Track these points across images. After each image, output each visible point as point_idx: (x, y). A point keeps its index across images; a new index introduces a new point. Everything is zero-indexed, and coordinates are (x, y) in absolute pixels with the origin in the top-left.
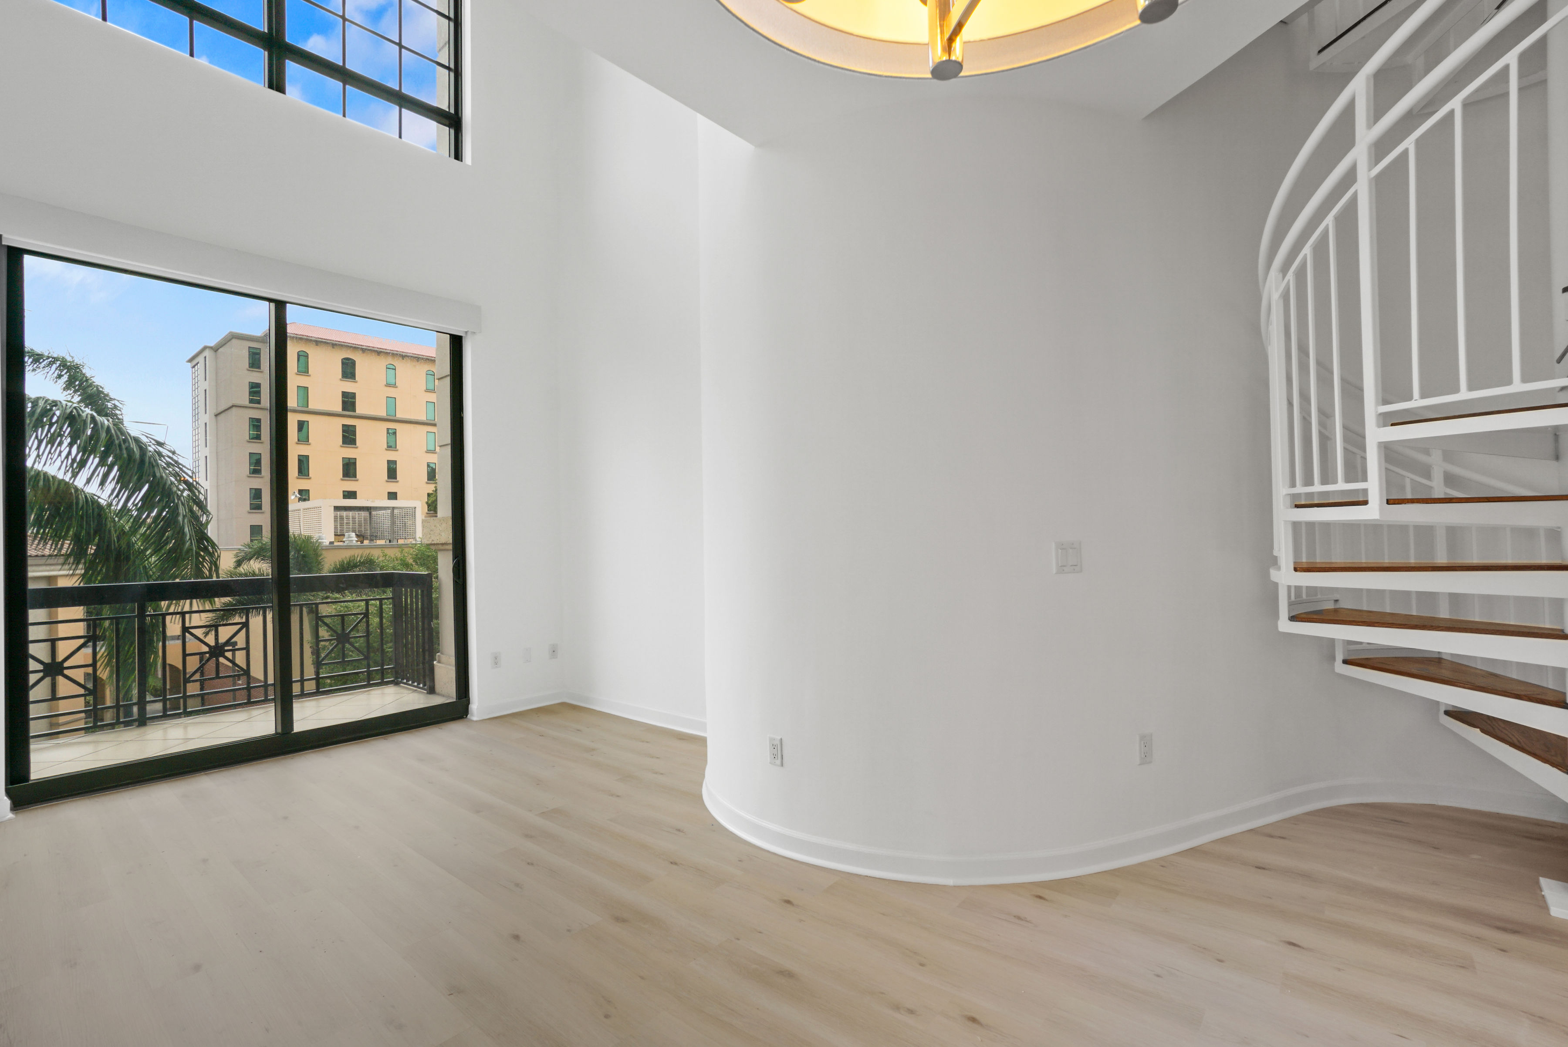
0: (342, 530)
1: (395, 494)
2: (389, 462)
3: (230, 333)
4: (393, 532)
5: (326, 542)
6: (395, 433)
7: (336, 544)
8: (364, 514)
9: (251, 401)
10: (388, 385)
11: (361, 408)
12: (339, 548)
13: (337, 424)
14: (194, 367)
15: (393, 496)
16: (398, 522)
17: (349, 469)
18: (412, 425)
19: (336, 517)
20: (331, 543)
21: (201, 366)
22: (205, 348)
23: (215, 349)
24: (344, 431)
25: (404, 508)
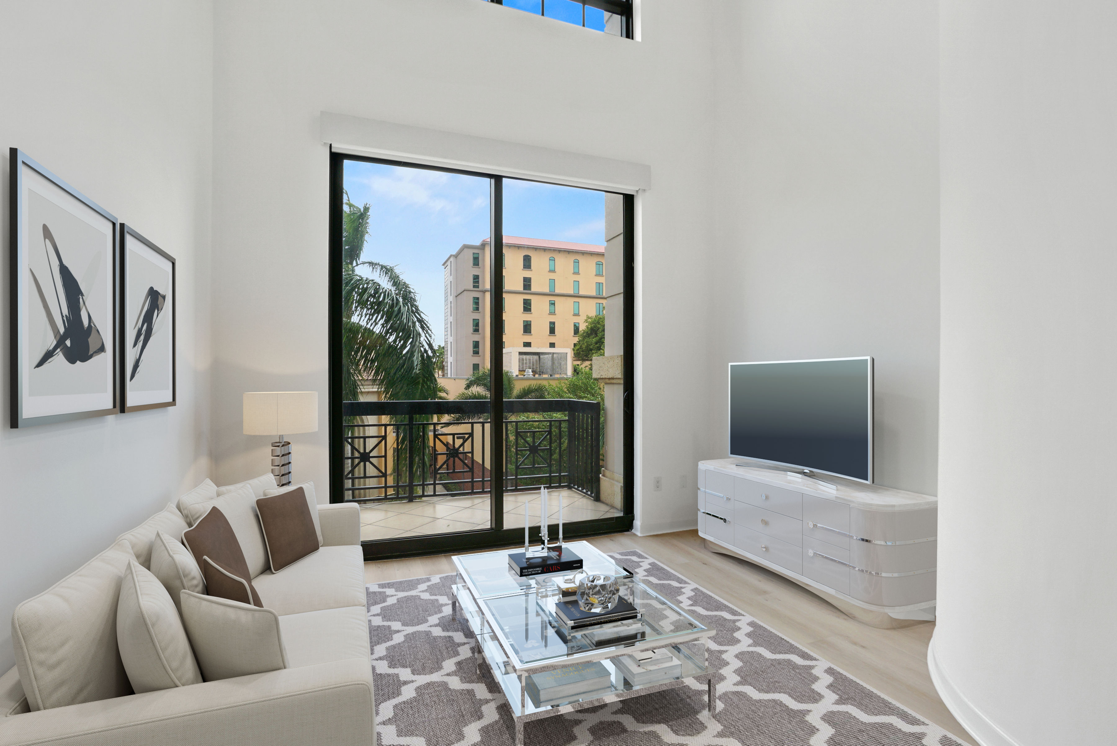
0: (523, 368)
1: (554, 344)
2: (550, 323)
3: (464, 245)
4: (553, 369)
5: (514, 375)
6: (554, 304)
7: (519, 376)
8: (536, 357)
9: (474, 287)
10: (550, 271)
11: (535, 287)
12: (522, 379)
13: (520, 299)
14: (445, 268)
15: (552, 345)
16: (556, 362)
17: (527, 328)
18: (565, 298)
19: (519, 359)
20: (517, 376)
21: (449, 267)
22: (451, 256)
23: (456, 256)
24: (524, 303)
25: (559, 353)
